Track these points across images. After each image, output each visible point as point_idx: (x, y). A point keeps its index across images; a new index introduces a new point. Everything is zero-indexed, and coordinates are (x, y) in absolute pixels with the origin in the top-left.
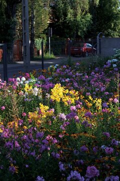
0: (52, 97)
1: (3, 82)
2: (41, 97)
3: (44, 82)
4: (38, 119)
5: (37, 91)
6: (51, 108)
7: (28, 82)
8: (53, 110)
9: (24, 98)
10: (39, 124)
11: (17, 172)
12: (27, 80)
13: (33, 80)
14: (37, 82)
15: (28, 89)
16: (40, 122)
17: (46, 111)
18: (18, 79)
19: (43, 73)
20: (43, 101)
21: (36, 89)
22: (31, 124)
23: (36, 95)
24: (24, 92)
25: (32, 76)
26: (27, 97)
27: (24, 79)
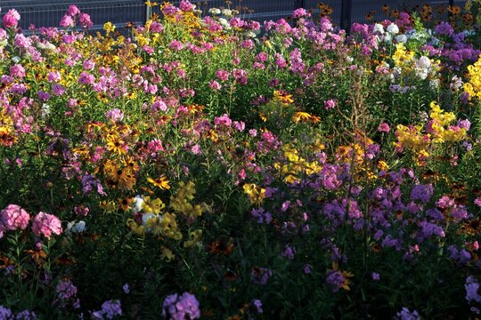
0: (469, 89)
1: (337, 33)
2: (436, 83)
3: (450, 42)
4: (421, 145)
5: (426, 67)
6: (461, 117)
7: (404, 38)
8: (467, 123)
9: (389, 82)
10: (423, 159)
11: (347, 288)
12: (402, 31)
13: (420, 34)
14: (429, 40)
15: (402, 59)
16: (426, 154)
17: (446, 128)
18: (379, 27)
19: (451, 14)
20: (443, 98)
21: (427, 61)
22: (400, 155)
23: (424, 76)
24: (392, 65)
25: (417, 22)
26: (397, 82)
27: (394, 28)
